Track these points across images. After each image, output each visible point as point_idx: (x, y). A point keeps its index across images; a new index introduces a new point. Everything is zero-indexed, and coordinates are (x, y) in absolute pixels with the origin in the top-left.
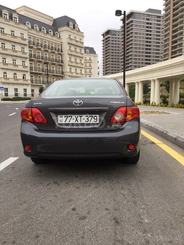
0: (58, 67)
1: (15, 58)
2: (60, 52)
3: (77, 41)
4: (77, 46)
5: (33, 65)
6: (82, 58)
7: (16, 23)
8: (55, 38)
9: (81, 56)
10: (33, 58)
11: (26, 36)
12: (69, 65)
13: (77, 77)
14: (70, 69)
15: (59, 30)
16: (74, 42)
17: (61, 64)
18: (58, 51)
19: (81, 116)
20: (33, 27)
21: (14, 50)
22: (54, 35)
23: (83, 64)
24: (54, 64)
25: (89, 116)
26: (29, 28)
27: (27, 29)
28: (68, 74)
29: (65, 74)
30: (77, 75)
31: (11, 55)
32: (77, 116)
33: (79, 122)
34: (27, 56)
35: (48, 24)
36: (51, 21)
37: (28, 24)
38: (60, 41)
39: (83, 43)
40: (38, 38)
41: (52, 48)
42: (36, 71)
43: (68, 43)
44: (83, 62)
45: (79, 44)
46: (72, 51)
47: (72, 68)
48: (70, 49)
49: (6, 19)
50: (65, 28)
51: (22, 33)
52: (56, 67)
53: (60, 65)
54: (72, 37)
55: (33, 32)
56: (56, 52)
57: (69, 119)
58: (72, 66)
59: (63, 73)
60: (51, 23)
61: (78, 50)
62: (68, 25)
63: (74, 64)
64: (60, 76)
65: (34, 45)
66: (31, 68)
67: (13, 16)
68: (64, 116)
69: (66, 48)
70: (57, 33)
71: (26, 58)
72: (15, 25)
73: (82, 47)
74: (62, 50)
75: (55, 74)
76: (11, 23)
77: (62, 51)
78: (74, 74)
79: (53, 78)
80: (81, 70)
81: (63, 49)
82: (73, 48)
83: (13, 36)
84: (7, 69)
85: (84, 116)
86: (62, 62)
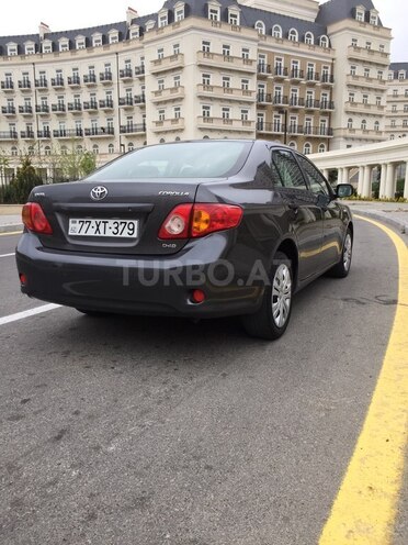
0: (322, 118)
1: (226, 105)
2: (328, 83)
3: (371, 52)
4: (370, 63)
5: (264, 118)
6: (382, 91)
7: (234, 27)
8: (319, 51)
9: (381, 87)
10: (264, 103)
11: (253, 55)
12: (347, 112)
13: (367, 140)
14: (350, 120)
15: (331, 29)
16: (364, 56)
17: (327, 109)
18: (324, 80)
19: (105, 223)
20: (269, 32)
21: (226, 88)
22: (317, 42)
23: (382, 107)
24: (311, 112)
25: (119, 221)
26: (260, 36)
27: (256, 37)
28: (342, 133)
29: (336, 133)
30: (366, 136)
31: (221, 100)
32: (98, 221)
33: (102, 234)
34: (253, 98)
35: (304, 19)
36: (314, 10)
37: (260, 25)
38: (331, 56)
39: (387, 55)
40: (279, 54)
41: (310, 73)
42: (270, 130)
43: (350, 59)
44: (383, 103)
45: (376, 58)
46: (358, 77)
47: (353, 117)
48: (353, 75)
49: (215, 23)
50: (347, 23)
51: (246, 47)
52: (316, 119)
53: (325, 114)
54: (361, 43)
55: (270, 42)
56: (319, 84)
57: (86, 226)
58: (354, 113)
59: (330, 131)
60: (311, 17)
61: (373, 73)
62: (352, 15)
63: (360, 109)
64: (324, 139)
65: (269, 72)
66: (260, 125)
67: (230, 12)
68: (78, 220)
69: (343, 71)
70: (324, 39)
71: (250, 103)
72: (233, 33)
73: (384, 66)
74: (332, 76)
75: (312, 135)
76: (226, 29)
77: (332, 81)
78: (359, 134)
79: (308, 145)
80: (377, 123)
81: (335, 74)
82: (360, 70)
83: (226, 56)
84: (211, 130)
85: (111, 222)
86: (331, 105)
